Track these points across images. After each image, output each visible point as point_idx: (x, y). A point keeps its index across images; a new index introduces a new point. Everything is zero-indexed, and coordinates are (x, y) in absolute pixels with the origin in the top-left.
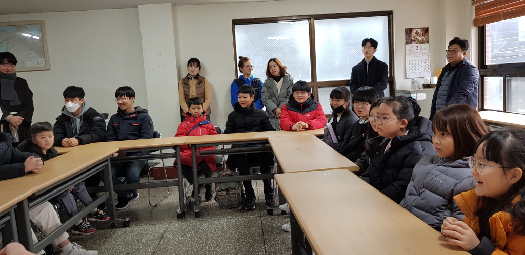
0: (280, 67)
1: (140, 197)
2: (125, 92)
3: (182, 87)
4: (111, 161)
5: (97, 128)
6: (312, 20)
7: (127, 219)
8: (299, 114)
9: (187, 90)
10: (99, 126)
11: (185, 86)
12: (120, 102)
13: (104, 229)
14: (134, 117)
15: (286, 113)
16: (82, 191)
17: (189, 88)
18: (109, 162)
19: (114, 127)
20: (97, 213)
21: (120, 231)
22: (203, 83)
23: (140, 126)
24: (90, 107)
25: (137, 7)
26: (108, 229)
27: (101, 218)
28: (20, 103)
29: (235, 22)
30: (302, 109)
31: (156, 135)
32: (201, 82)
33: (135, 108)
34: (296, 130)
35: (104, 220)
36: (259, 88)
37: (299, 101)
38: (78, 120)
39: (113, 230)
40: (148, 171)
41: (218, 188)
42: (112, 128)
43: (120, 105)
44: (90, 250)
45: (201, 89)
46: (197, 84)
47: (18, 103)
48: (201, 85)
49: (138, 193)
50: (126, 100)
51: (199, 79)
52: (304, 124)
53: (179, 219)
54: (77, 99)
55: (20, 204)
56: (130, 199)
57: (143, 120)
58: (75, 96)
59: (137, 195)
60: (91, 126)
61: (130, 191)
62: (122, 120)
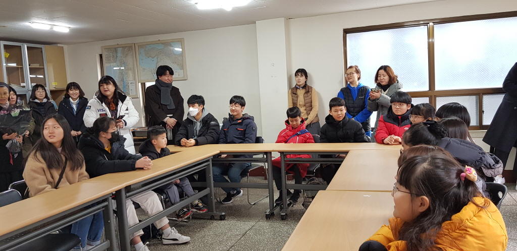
0: (390, 76)
1: (243, 195)
2: (238, 100)
3: (291, 96)
4: (212, 161)
5: (212, 131)
6: (431, 24)
7: (223, 214)
8: (396, 127)
9: (295, 99)
10: (214, 129)
11: (294, 95)
12: (234, 108)
13: (205, 219)
14: (239, 123)
15: (382, 124)
16: (186, 185)
17: (297, 97)
18: (210, 163)
19: (224, 131)
20: (197, 205)
21: (215, 223)
22: (310, 93)
23: (245, 130)
24: (209, 113)
25: (255, 23)
26: (208, 219)
27: (200, 209)
28: (175, 108)
29: (347, 31)
30: (400, 121)
31: (258, 140)
32: (308, 92)
33: (243, 115)
34: (388, 144)
35: (201, 212)
36: (365, 98)
37: (396, 114)
38: (199, 124)
39: (211, 221)
40: (248, 172)
41: (305, 194)
42: (223, 132)
43: (232, 111)
44: (184, 235)
45: (308, 98)
46: (305, 93)
47: (173, 107)
48: (309, 94)
49: (242, 191)
50: (238, 108)
51: (307, 88)
52: (396, 137)
53: (267, 219)
54: (197, 105)
55: (118, 192)
56: (234, 195)
57: (247, 125)
58: (194, 103)
59: (240, 192)
60: (208, 129)
61: (234, 189)
62: (231, 125)
